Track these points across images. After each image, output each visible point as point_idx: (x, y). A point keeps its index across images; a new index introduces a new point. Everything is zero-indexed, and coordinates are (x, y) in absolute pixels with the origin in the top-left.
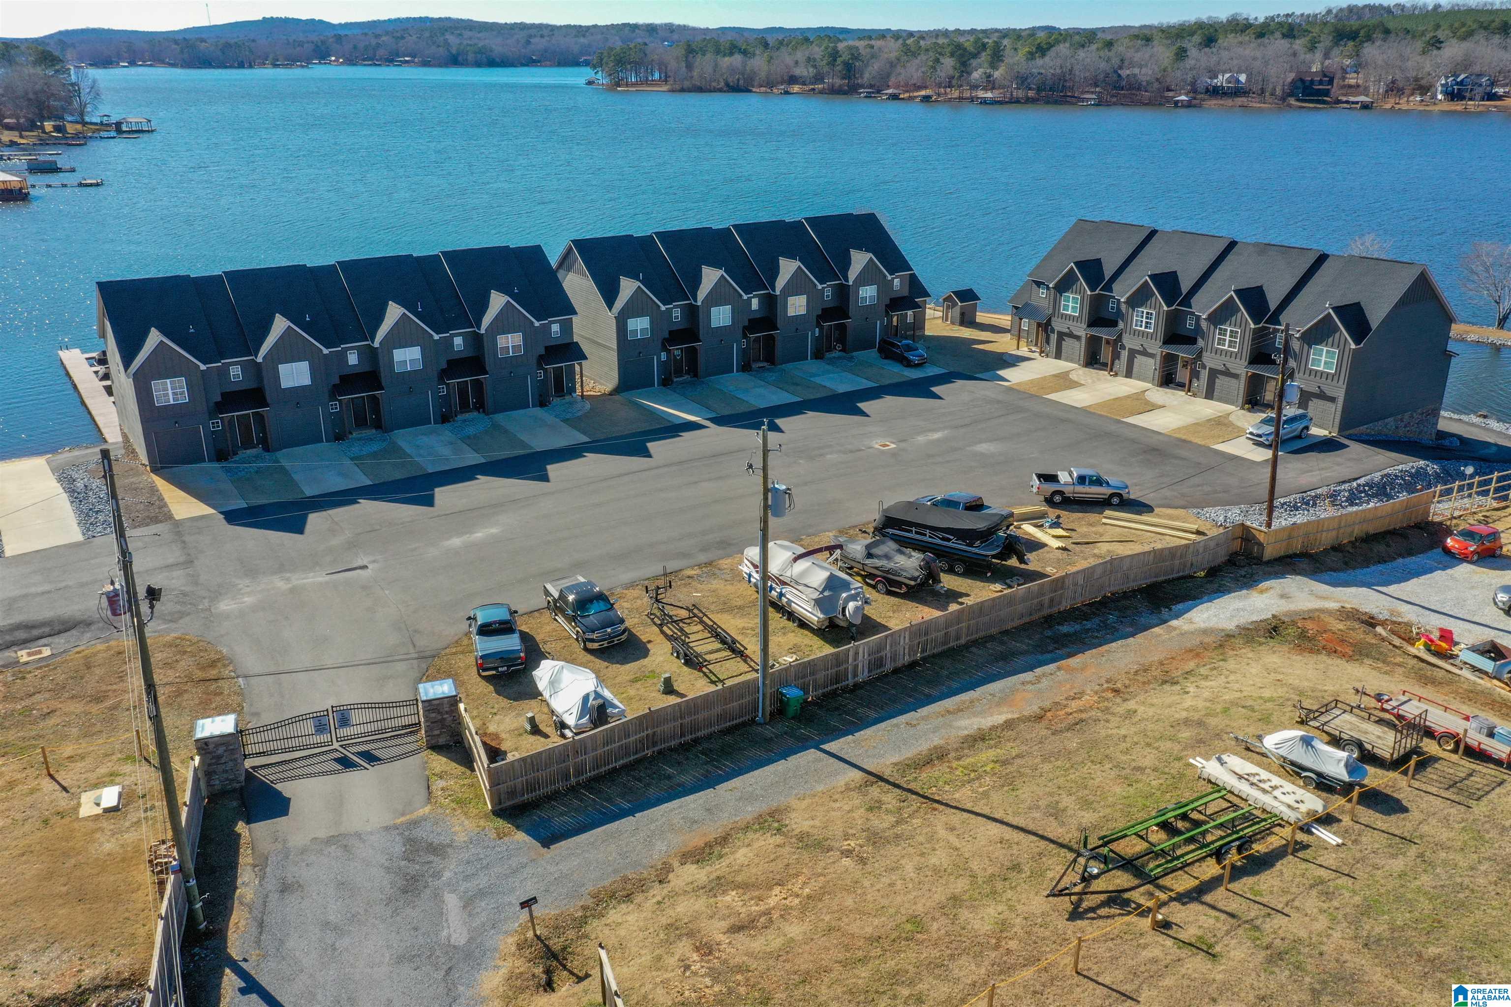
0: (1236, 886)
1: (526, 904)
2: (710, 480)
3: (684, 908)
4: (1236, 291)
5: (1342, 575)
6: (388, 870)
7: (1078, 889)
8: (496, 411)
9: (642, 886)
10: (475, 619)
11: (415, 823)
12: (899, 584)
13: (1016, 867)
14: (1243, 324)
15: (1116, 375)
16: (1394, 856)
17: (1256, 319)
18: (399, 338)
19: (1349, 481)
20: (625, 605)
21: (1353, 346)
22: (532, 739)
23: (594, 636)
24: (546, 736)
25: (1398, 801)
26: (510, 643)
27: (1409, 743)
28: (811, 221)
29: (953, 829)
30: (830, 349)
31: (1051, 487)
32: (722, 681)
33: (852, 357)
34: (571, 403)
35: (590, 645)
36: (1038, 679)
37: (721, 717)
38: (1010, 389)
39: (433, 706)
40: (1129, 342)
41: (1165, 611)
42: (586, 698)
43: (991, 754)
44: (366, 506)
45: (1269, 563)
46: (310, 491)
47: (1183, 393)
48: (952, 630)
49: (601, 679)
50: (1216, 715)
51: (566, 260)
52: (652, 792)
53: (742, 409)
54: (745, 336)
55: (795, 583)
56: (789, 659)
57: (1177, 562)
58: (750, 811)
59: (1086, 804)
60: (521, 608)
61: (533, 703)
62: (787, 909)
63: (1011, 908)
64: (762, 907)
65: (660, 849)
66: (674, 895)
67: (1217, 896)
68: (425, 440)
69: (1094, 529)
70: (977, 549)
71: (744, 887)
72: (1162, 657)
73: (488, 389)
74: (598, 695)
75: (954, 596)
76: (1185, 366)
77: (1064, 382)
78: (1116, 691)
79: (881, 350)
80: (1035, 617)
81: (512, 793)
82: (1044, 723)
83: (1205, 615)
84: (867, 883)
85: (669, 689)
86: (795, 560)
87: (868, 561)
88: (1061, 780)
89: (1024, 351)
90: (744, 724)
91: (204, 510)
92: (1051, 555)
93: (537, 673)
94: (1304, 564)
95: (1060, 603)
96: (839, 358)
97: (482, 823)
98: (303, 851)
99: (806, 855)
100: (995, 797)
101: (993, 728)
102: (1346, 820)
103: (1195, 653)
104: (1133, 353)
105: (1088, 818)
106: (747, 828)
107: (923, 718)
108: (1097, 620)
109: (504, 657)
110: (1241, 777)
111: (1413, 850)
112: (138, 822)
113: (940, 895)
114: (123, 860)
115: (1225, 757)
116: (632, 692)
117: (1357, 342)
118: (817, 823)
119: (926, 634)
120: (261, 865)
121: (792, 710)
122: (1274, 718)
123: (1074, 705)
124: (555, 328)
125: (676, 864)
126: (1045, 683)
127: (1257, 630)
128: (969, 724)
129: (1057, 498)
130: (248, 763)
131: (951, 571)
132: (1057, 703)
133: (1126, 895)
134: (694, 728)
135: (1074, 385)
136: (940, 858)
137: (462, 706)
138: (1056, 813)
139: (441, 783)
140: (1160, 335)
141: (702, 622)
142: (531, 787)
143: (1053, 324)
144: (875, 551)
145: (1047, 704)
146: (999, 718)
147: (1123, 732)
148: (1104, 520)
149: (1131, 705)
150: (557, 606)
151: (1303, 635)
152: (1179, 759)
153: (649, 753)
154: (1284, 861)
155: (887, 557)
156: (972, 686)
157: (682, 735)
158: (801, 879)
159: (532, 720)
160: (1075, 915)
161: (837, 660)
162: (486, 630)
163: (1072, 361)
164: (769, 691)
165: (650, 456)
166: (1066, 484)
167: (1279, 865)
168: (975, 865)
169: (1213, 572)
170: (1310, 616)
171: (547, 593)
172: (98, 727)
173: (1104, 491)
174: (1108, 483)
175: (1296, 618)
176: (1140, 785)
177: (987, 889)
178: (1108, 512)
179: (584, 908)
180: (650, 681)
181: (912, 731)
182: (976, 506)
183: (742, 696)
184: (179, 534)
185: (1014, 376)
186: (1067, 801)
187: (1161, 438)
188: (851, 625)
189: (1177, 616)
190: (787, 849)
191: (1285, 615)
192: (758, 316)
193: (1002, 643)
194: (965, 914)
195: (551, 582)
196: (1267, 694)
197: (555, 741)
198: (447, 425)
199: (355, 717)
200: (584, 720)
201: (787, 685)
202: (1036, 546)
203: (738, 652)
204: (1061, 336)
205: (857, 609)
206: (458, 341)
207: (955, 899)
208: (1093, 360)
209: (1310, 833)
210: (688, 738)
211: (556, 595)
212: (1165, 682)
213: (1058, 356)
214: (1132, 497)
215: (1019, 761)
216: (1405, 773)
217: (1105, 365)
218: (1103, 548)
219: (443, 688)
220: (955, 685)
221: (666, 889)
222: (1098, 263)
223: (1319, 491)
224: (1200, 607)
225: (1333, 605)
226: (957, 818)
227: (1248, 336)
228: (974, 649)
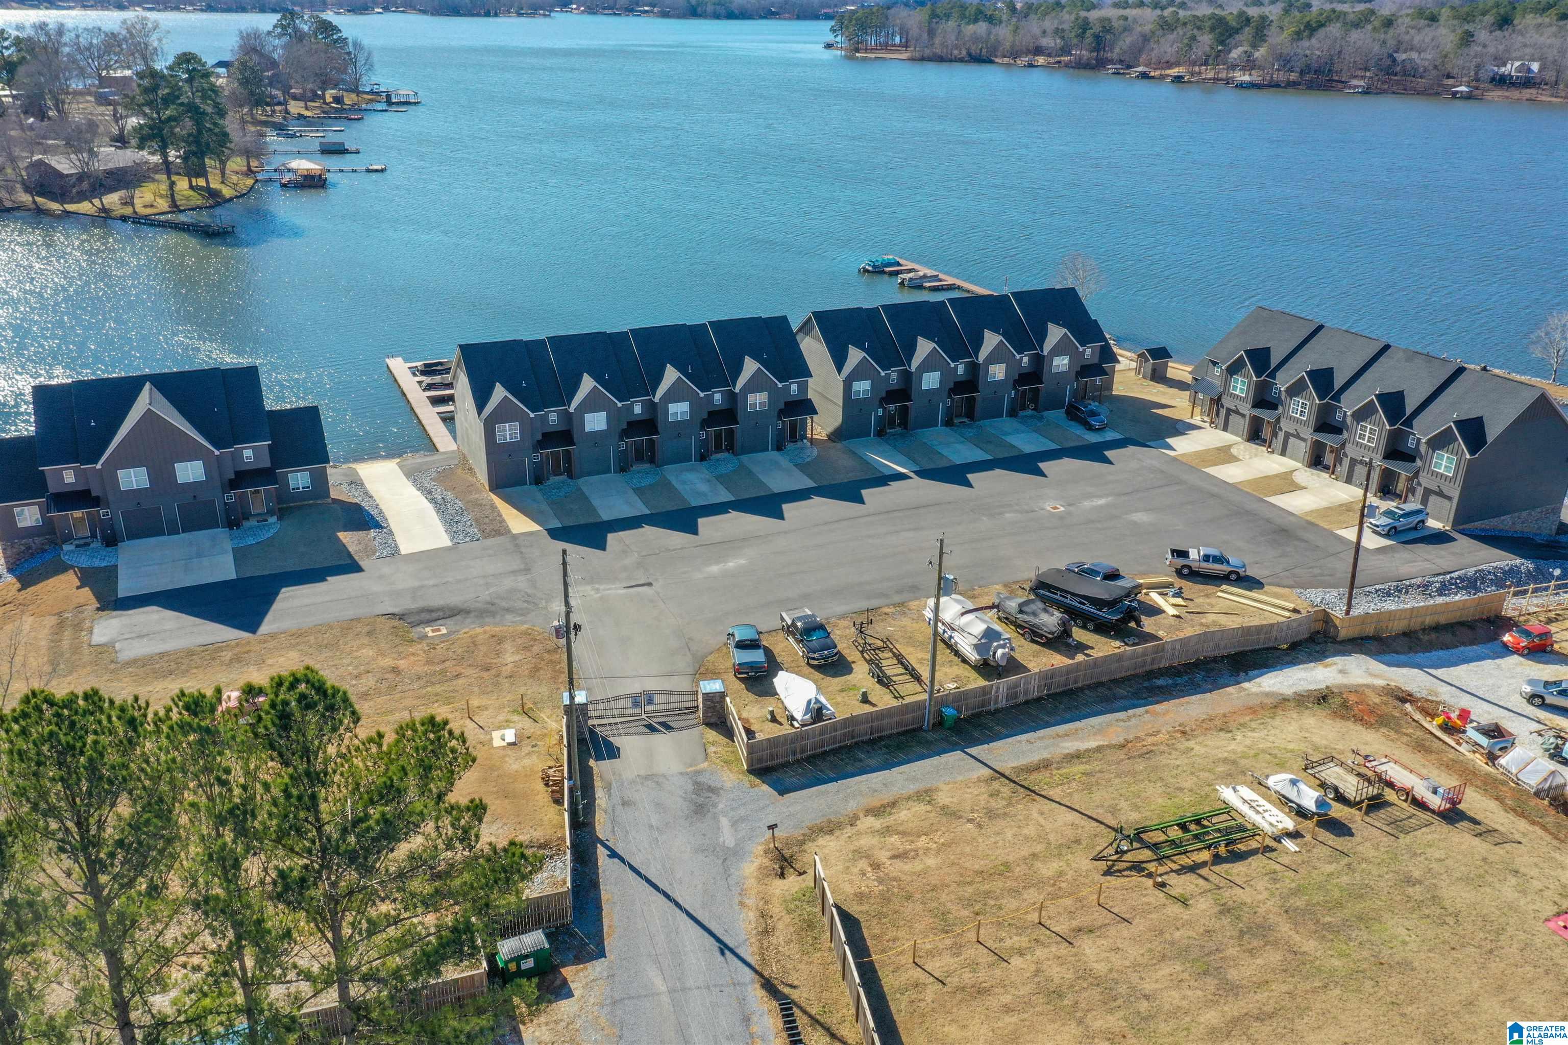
0: (1217, 868)
1: (772, 827)
2: (909, 530)
3: (866, 842)
4: (1377, 396)
5: (1402, 658)
6: (685, 799)
7: (1115, 857)
8: (743, 453)
9: (839, 826)
10: (733, 635)
11: (698, 772)
12: (1041, 636)
13: (1078, 842)
14: (1379, 423)
15: (1273, 452)
16: (1330, 863)
17: (1392, 420)
18: (673, 395)
19: (1444, 574)
20: (838, 632)
21: (1468, 456)
22: (771, 725)
23: (815, 655)
24: (781, 724)
25: (1350, 829)
26: (757, 656)
27: (1373, 791)
28: (1018, 295)
29: (1042, 814)
30: (1023, 408)
31: (1181, 562)
32: (902, 697)
33: (1042, 417)
34: (802, 449)
35: (812, 662)
36: (1129, 718)
37: (899, 724)
38: (1174, 459)
39: (708, 697)
40: (1285, 425)
41: (1242, 674)
42: (809, 702)
43: (1082, 768)
44: (648, 531)
45: (1343, 642)
46: (606, 515)
47: (1327, 475)
48: (1072, 676)
49: (819, 689)
50: (1248, 758)
51: (805, 327)
52: (850, 769)
53: (943, 464)
54: (950, 396)
55: (962, 630)
56: (952, 686)
57: (1262, 637)
58: (913, 788)
59: (1136, 808)
60: (763, 628)
61: (771, 699)
62: (928, 849)
63: (1068, 865)
64: (913, 846)
65: (852, 806)
66: (859, 833)
67: (1204, 871)
68: (690, 476)
69: (1208, 601)
70: (1104, 614)
71: (903, 834)
72: (1227, 711)
73: (738, 435)
74: (817, 701)
75: (1081, 647)
76: (1332, 452)
77: (1225, 455)
78: (1184, 733)
79: (1068, 413)
80: (1139, 671)
81: (760, 760)
82: (1125, 750)
83: (1272, 682)
84: (980, 840)
85: (865, 700)
86: (963, 614)
87: (1019, 616)
88: (1124, 791)
89: (1197, 420)
90: (914, 730)
91: (535, 527)
92: (1166, 621)
93: (775, 680)
94: (1373, 645)
95: (1160, 662)
96: (1032, 417)
97: (741, 776)
98: (633, 782)
99: (944, 819)
100: (1076, 797)
101: (1088, 750)
102: (1308, 837)
103: (1252, 710)
104: (1287, 435)
105: (1134, 816)
106: (909, 798)
107: (1039, 738)
108: (1186, 678)
109: (752, 666)
110: (1245, 801)
111: (1346, 860)
112: (529, 754)
113: (1025, 851)
114: (526, 776)
115: (1238, 788)
116: (839, 699)
117: (1472, 453)
118: (955, 800)
119: (1052, 678)
120: (608, 787)
121: (949, 723)
122: (1288, 765)
123: (1150, 740)
124: (794, 387)
125: (861, 815)
126: (1133, 721)
127: (1308, 696)
128: (1070, 746)
129: (1186, 571)
130: (590, 722)
131: (1084, 627)
132: (1138, 738)
133: (1144, 865)
134: (881, 729)
135: (1234, 459)
136: (1030, 830)
137: (728, 699)
138: (1114, 810)
139: (713, 749)
140: (1312, 422)
141: (891, 650)
142: (773, 757)
143: (1223, 401)
144: (1025, 609)
145: (1131, 737)
146: (1093, 744)
147: (1178, 762)
148: (1219, 594)
149: (1191, 744)
150: (790, 630)
151: (1345, 705)
152: (1210, 785)
153: (849, 743)
154: (1255, 857)
155: (1035, 614)
156: (1079, 719)
157: (872, 733)
158: (939, 833)
159: (772, 713)
160: (1108, 873)
161: (984, 691)
162: (742, 645)
163: (1236, 434)
164: (933, 710)
165: (863, 503)
166: (1194, 560)
167: (1250, 859)
168: (1051, 837)
169: (1295, 646)
170: (1356, 690)
171: (782, 619)
172: (490, 689)
173: (1225, 568)
174: (1228, 562)
175: (1343, 690)
176: (1176, 800)
177: (1056, 852)
178: (1224, 587)
179: (804, 835)
180: (852, 692)
181: (1030, 746)
182: (1113, 576)
183: (914, 711)
184: (517, 545)
185: (1181, 445)
186: (1123, 804)
187: (1292, 518)
188: (998, 665)
189: (1249, 680)
190: (933, 814)
191: (1337, 687)
192: (963, 379)
193: (1110, 689)
194: (1038, 864)
195: (787, 611)
196: (1291, 746)
197: (786, 730)
198: (704, 463)
199: (658, 699)
200: (808, 717)
201: (947, 706)
202: (1155, 611)
203: (917, 678)
204: (1229, 411)
205: (1004, 654)
206: (718, 397)
207: (1034, 855)
208: (1255, 435)
209: (1280, 842)
210: (876, 735)
211: (789, 622)
212: (1221, 730)
213: (1225, 429)
214: (1248, 573)
215: (1099, 775)
216: (1360, 809)
217: (1265, 441)
218: (1210, 618)
219: (713, 686)
220: (1068, 716)
221: (855, 829)
222: (1267, 351)
223: (1413, 581)
224: (1270, 675)
225: (1380, 682)
226: (1047, 806)
227: (1384, 435)
228: (1087, 692)
